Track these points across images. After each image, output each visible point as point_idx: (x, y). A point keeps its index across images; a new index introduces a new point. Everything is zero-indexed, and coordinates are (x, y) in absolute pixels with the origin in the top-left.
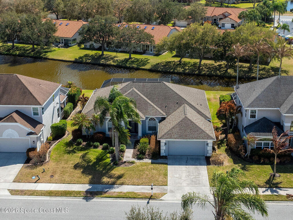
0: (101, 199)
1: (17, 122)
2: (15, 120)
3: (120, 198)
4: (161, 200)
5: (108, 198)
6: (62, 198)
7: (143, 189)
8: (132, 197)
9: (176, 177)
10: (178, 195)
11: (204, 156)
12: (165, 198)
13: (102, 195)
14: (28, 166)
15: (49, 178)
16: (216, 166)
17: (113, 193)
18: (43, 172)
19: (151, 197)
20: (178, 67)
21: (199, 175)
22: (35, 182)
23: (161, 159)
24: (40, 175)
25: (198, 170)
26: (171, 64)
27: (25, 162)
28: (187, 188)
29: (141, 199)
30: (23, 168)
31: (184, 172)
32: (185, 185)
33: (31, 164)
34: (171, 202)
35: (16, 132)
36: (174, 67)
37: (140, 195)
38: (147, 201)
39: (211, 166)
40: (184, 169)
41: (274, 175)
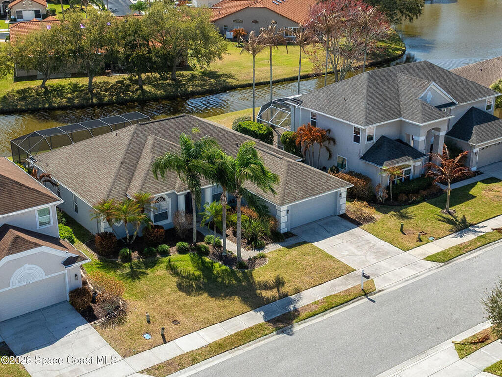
0: (305, 322)
3: (329, 309)
4: (380, 291)
5: (313, 317)
6: (248, 346)
8: (342, 302)
9: (348, 255)
10: (389, 276)
11: (335, 215)
12: (380, 286)
13: (301, 317)
14: (104, 325)
15: (175, 327)
16: (371, 224)
17: (307, 307)
18: (149, 322)
19: (364, 292)
20: (50, 96)
21: (370, 242)
22: (165, 342)
23: (289, 238)
24: (151, 327)
25: (358, 236)
26: (31, 94)
27: (86, 318)
28: (384, 264)
29: (356, 300)
30: (100, 330)
31: (345, 244)
32: (375, 261)
33: (104, 319)
34: (394, 288)
35: (39, 268)
36: (42, 97)
37: (347, 296)
38: (366, 300)
39: (366, 226)
40: (340, 241)
41: (449, 212)
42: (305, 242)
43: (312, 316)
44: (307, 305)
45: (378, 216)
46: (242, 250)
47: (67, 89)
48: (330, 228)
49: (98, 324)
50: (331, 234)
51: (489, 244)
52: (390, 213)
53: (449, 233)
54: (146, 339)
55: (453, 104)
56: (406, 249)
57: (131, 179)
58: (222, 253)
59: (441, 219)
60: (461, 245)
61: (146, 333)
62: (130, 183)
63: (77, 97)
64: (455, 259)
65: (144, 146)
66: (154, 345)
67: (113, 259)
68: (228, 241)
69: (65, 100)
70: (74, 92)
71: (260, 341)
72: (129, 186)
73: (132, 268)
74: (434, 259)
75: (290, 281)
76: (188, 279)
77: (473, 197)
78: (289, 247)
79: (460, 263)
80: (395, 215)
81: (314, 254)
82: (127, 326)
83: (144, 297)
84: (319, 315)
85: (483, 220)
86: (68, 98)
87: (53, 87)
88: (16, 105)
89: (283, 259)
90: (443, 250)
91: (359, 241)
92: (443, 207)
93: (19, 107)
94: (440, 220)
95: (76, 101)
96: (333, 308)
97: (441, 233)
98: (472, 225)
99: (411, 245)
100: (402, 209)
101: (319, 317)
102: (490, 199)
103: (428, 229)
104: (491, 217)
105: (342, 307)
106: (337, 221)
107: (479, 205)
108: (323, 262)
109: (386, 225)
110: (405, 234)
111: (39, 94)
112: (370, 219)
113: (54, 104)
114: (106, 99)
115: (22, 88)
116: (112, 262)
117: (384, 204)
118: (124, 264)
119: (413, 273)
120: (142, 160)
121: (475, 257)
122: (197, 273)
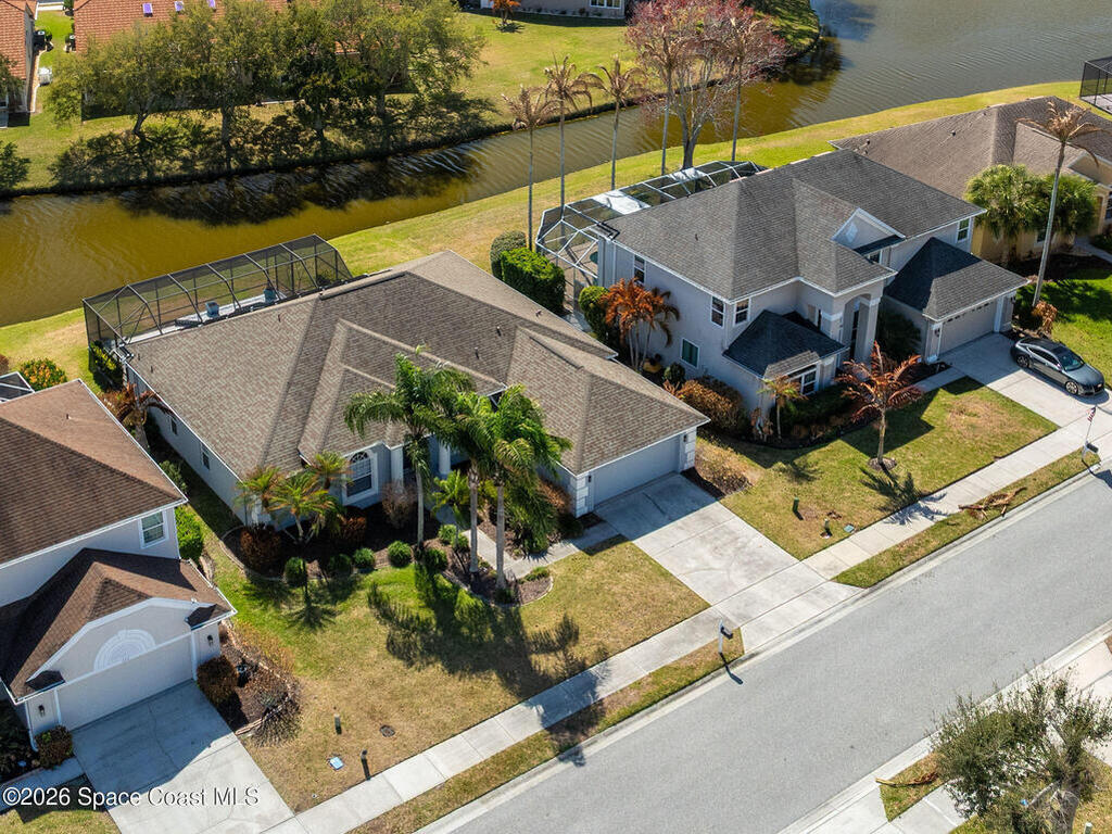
0: (617, 730)
1: (147, 597)
2: (133, 591)
4: (752, 656)
5: (631, 719)
7: (669, 644)
8: (682, 684)
9: (697, 570)
10: (768, 620)
11: (674, 472)
12: (751, 644)
13: (608, 717)
14: (260, 734)
15: (387, 741)
16: (740, 492)
17: (621, 695)
18: (339, 730)
19: (724, 659)
20: (151, 155)
21: (737, 539)
22: (368, 777)
23: (591, 529)
24: (344, 742)
25: (716, 523)
26: (113, 148)
27: (227, 721)
28: (760, 590)
29: (708, 677)
30: (253, 749)
31: (692, 543)
32: (744, 583)
33: (259, 722)
34: (777, 649)
35: (146, 634)
36: (136, 158)
37: (692, 668)
38: (726, 677)
39: (730, 498)
40: (682, 535)
41: (882, 465)
42: (620, 539)
43: (629, 717)
44: (621, 691)
45: (753, 473)
46: (506, 555)
47: (182, 138)
48: (665, 502)
49: (250, 735)
50: (667, 517)
51: (952, 542)
52: (775, 466)
53: (879, 514)
54: (335, 770)
55: (895, 239)
56: (801, 555)
57: (306, 417)
58: (469, 565)
59: (870, 481)
60: (901, 545)
61: (336, 756)
62: (304, 424)
63: (201, 157)
64: (890, 578)
65: (330, 344)
66: (350, 784)
67: (274, 579)
68: (481, 535)
69: (178, 164)
70: (194, 144)
71: (535, 774)
72: (303, 431)
73: (307, 599)
74: (851, 581)
75: (591, 634)
76: (408, 628)
77: (929, 428)
78: (591, 551)
79: (897, 588)
80: (784, 471)
81: (636, 568)
82: (302, 740)
83: (329, 670)
84: (642, 713)
85: (944, 484)
86: (185, 160)
87: (155, 132)
88: (88, 176)
89: (579, 580)
90: (869, 557)
91: (717, 535)
92: (872, 453)
93: (93, 179)
94: (866, 484)
95: (199, 166)
96: (666, 696)
97: (866, 514)
98: (924, 496)
99: (811, 546)
100: (798, 456)
101: (642, 717)
102: (959, 433)
103: (843, 508)
104: (959, 476)
105: (683, 695)
106: (679, 487)
107: (939, 447)
108: (651, 588)
109: (767, 496)
110: (801, 519)
111: (129, 150)
112: (738, 483)
113: (157, 174)
114: (255, 160)
115: (98, 135)
116: (272, 584)
117: (765, 444)
118: (294, 591)
119: (813, 612)
120: (325, 376)
121: (925, 575)
122: (426, 614)
